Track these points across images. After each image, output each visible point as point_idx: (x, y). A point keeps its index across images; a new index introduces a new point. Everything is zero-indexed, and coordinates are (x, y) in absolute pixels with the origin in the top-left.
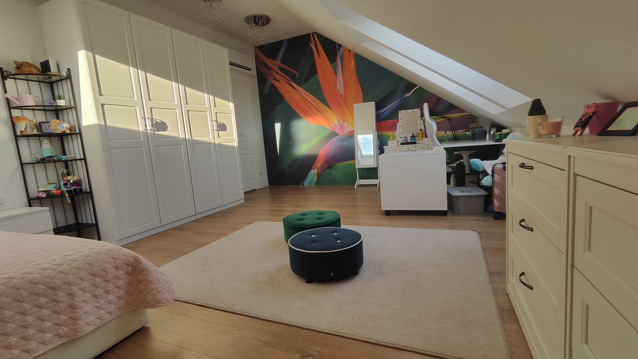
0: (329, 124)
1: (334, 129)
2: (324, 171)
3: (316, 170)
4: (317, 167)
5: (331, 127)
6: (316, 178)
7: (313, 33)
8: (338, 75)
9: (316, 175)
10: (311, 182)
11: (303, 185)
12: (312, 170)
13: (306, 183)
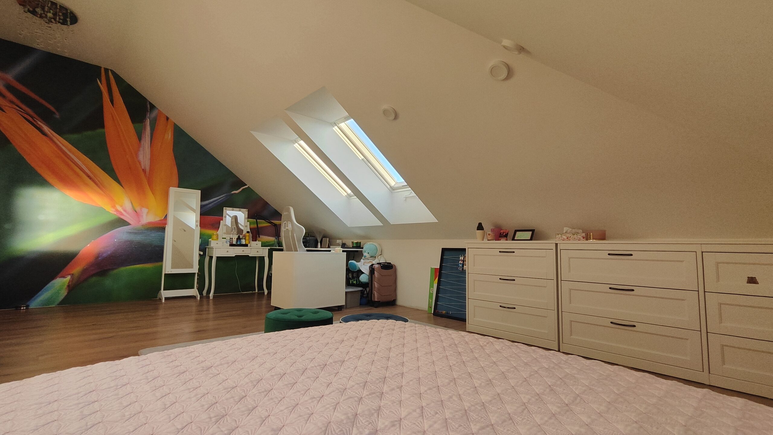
0: (114, 207)
2: (86, 280)
3: (69, 278)
5: (117, 211)
6: (64, 293)
7: (106, 70)
8: (142, 142)
9: (66, 286)
10: (49, 301)
11: (27, 306)
12: (58, 278)
13: (35, 303)
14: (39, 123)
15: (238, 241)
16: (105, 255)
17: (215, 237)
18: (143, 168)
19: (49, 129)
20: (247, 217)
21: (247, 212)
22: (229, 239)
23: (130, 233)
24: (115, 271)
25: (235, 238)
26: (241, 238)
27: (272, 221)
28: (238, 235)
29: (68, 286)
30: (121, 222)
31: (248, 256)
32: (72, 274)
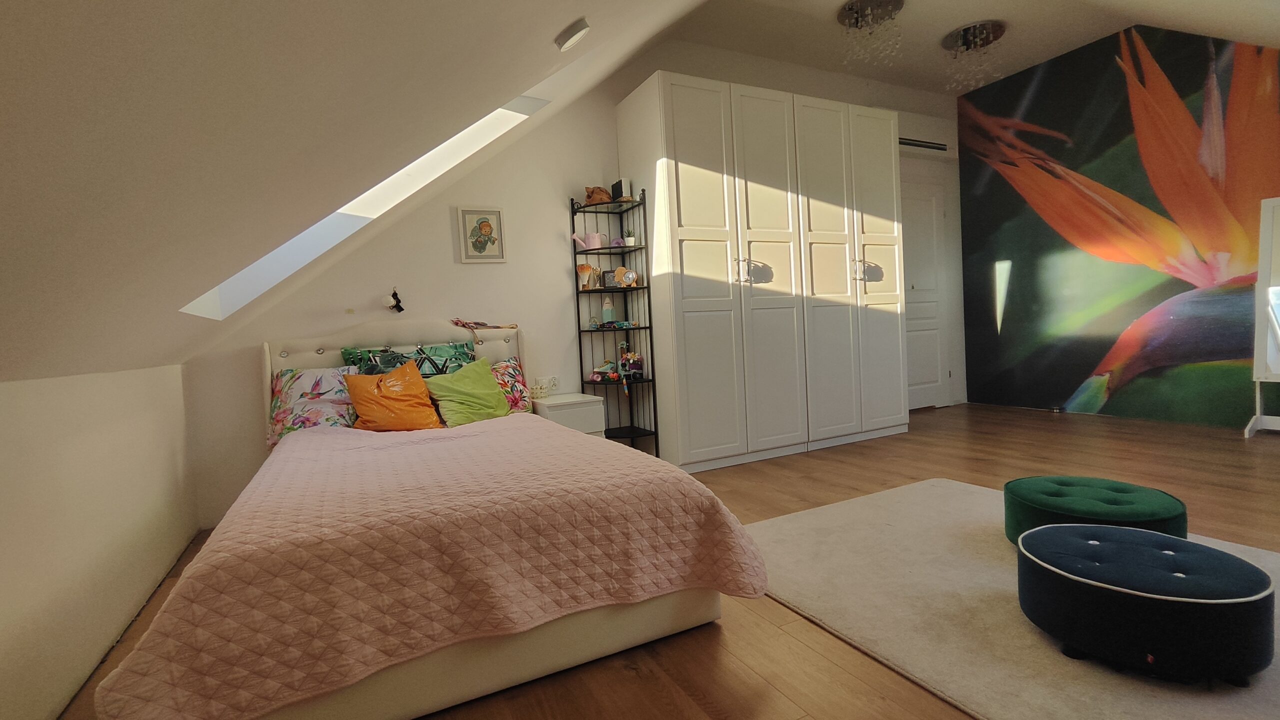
0: (1162, 260)
1: (1179, 271)
2: (1132, 380)
3: (1107, 376)
4: (1111, 369)
5: (1169, 266)
6: (1103, 399)
7: (1127, 31)
8: (1206, 126)
9: (1104, 389)
10: (1086, 406)
11: (1062, 410)
12: (1094, 376)
13: (1073, 406)
14: (1052, 164)
16: (1156, 342)
18: (1211, 175)
19: (1064, 168)
23: (1197, 302)
24: (1176, 370)
29: (1108, 388)
30: (1177, 286)
32: (1111, 371)
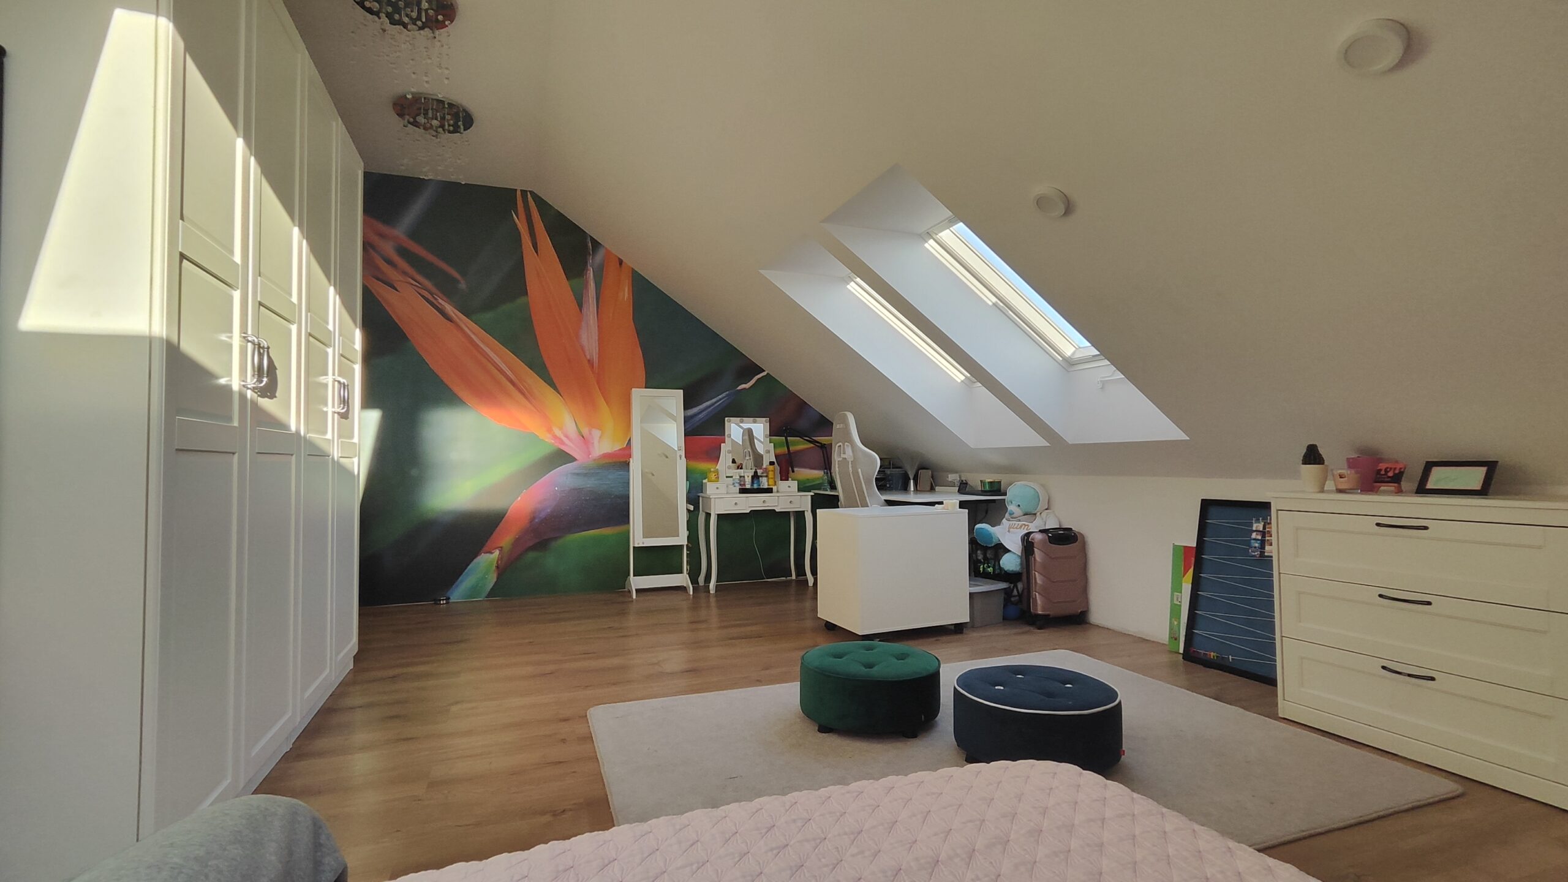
0: (550, 430)
2: (520, 556)
3: (497, 553)
5: (555, 437)
6: (492, 579)
7: (524, 193)
8: (584, 310)
9: (494, 568)
10: (474, 591)
11: (448, 599)
12: (483, 554)
13: (458, 593)
14: (440, 301)
15: (755, 482)
16: (543, 515)
17: (713, 476)
18: (588, 357)
19: (454, 309)
20: (768, 433)
21: (768, 424)
22: (739, 477)
23: (578, 474)
24: (560, 542)
25: (748, 477)
26: (759, 474)
27: (814, 438)
28: (754, 470)
29: (497, 567)
30: (561, 457)
31: (774, 510)
32: (501, 547)
